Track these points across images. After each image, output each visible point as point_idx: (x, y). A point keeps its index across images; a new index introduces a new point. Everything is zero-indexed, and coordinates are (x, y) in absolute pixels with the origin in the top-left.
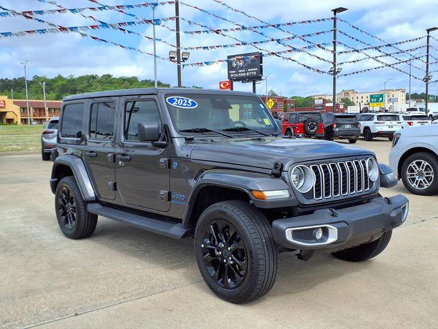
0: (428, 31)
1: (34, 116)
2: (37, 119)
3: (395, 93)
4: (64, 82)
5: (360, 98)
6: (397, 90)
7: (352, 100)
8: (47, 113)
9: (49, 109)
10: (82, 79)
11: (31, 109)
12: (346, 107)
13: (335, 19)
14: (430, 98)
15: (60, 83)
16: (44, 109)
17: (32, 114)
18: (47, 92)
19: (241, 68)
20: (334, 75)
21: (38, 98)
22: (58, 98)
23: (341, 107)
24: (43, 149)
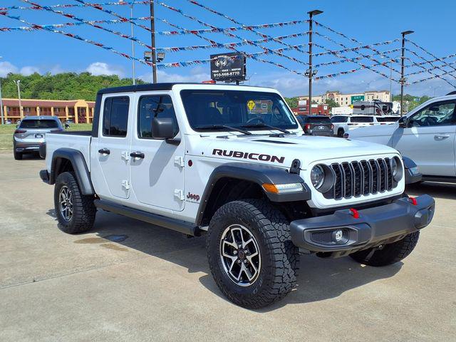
0: (404, 34)
1: (8, 115)
2: (11, 119)
3: (379, 94)
4: (41, 80)
5: (344, 99)
6: (382, 92)
7: (336, 101)
8: (22, 112)
9: (24, 108)
10: (59, 77)
11: (5, 108)
12: (330, 108)
13: (311, 22)
14: (415, 99)
15: (36, 81)
16: (19, 108)
17: (6, 114)
18: (22, 90)
19: (225, 68)
20: (310, 77)
21: (13, 97)
22: (34, 96)
23: (325, 108)
24: (15, 149)
